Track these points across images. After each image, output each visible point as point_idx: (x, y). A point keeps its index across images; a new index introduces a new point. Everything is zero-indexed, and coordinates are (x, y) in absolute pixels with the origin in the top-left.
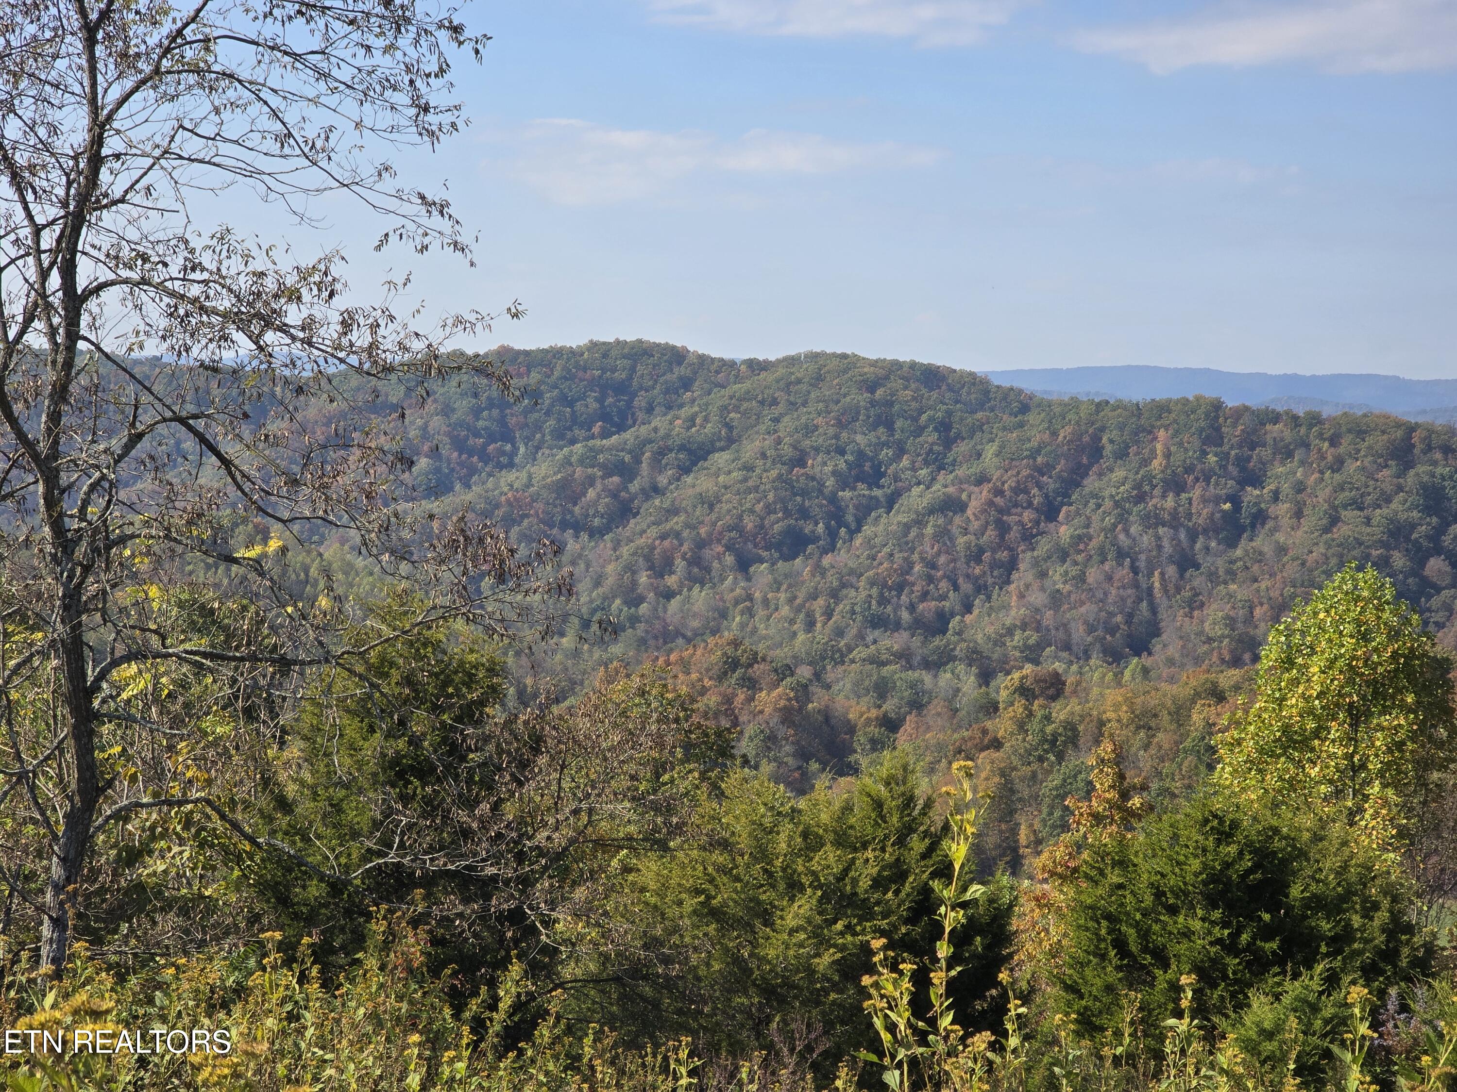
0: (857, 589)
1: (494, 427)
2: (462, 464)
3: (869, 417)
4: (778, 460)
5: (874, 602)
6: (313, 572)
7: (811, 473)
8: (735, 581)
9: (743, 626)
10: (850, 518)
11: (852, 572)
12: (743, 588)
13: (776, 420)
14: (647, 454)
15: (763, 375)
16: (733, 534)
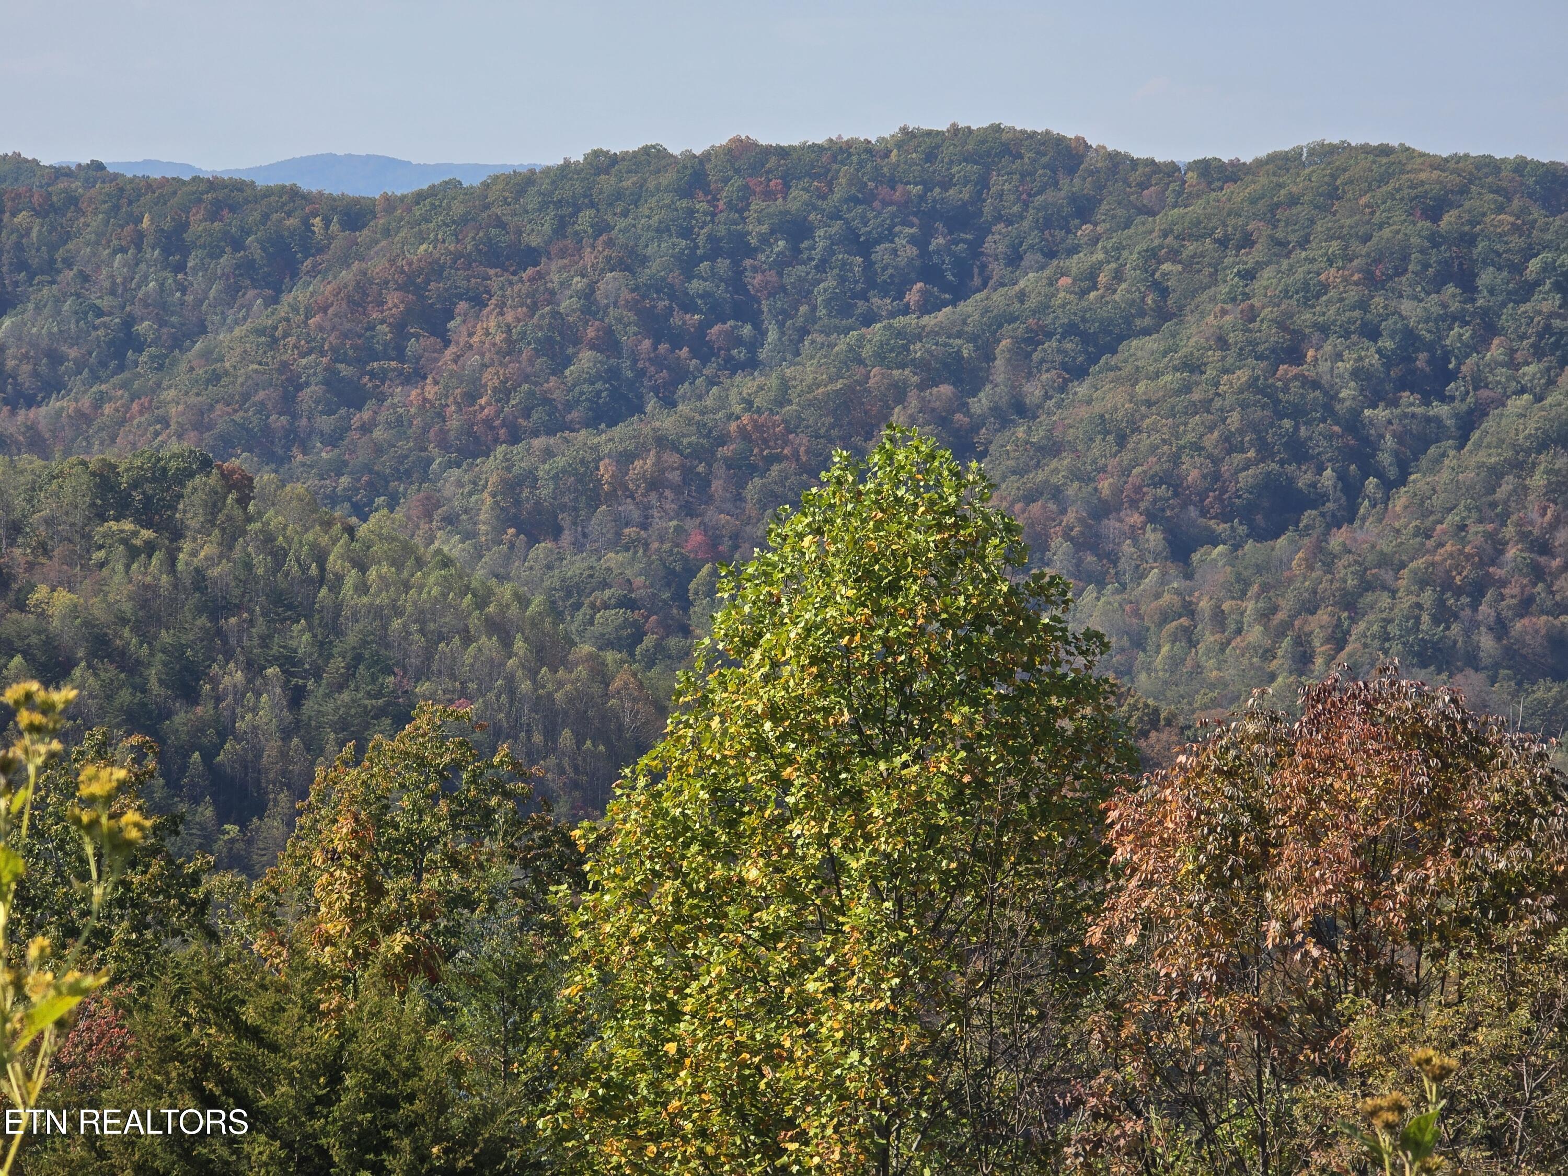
0: (1393, 593)
1: (721, 292)
2: (656, 361)
3: (1426, 266)
4: (1250, 350)
5: (1425, 618)
6: (334, 562)
7: (1311, 374)
8: (1163, 580)
9: (1175, 663)
10: (1385, 458)
11: (1384, 561)
12: (1178, 592)
13: (1249, 275)
14: (1005, 343)
15: (1229, 188)
16: (1162, 491)
